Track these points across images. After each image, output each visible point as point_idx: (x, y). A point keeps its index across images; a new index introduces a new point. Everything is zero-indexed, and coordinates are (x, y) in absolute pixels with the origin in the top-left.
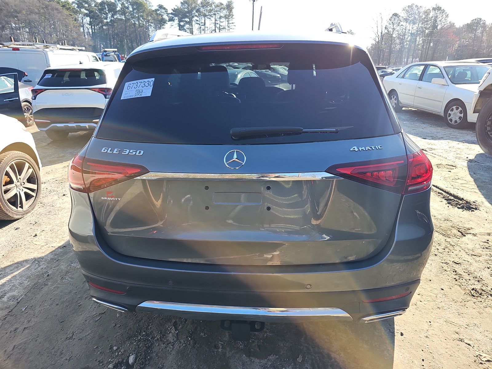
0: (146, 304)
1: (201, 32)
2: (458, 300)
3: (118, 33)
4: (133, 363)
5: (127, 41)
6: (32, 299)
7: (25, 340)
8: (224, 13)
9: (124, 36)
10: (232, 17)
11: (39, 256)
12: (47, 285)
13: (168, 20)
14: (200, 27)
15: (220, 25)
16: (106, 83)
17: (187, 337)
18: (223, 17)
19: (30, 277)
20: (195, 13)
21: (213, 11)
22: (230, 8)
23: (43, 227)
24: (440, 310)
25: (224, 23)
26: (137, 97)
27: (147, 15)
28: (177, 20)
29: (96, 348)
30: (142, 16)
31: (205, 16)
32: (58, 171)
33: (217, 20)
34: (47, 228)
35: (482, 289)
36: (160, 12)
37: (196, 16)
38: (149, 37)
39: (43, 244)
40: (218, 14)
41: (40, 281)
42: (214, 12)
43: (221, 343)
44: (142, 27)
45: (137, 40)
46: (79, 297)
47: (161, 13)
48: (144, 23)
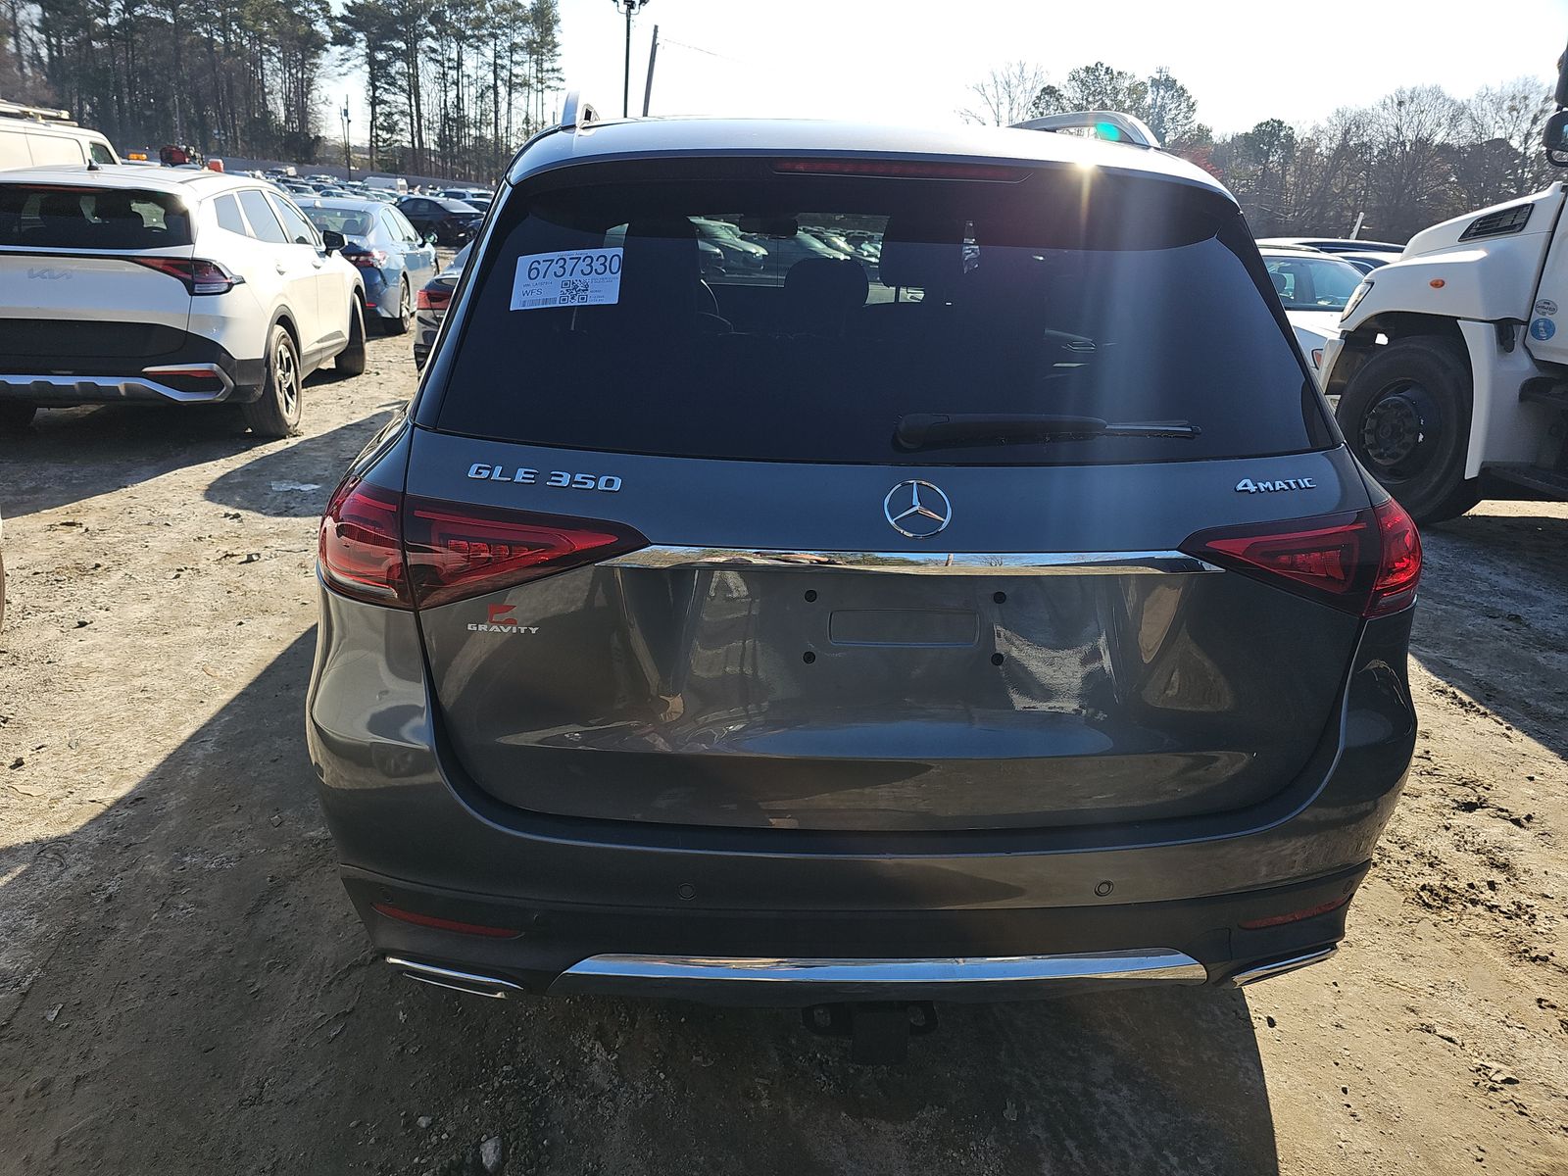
0: (592, 966)
1: (445, 91)
2: (1392, 919)
3: (147, 67)
4: (498, 1164)
5: (182, 101)
6: (73, 979)
7: (92, 1117)
8: (524, 34)
9: (170, 79)
10: (550, 51)
11: (54, 833)
12: (114, 930)
13: (330, 40)
14: (444, 74)
15: (511, 73)
16: (191, 243)
17: (651, 1071)
18: (522, 48)
19: (39, 907)
20: (425, 26)
21: (488, 26)
22: (546, 20)
23: (41, 735)
24: (1352, 951)
25: (526, 69)
26: (569, 304)
27: (257, 17)
28: (363, 45)
29: (357, 1126)
30: (238, 18)
31: (461, 37)
32: (30, 541)
33: (503, 54)
34: (55, 738)
35: (1446, 886)
36: (301, 9)
37: (429, 34)
38: (263, 90)
39: (56, 793)
40: (505, 34)
41: (83, 918)
42: (492, 27)
43: (761, 1081)
44: (236, 54)
45: (217, 98)
46: (247, 966)
47: (306, 14)
48: (244, 42)
